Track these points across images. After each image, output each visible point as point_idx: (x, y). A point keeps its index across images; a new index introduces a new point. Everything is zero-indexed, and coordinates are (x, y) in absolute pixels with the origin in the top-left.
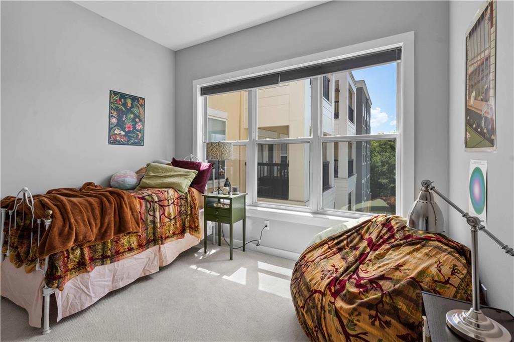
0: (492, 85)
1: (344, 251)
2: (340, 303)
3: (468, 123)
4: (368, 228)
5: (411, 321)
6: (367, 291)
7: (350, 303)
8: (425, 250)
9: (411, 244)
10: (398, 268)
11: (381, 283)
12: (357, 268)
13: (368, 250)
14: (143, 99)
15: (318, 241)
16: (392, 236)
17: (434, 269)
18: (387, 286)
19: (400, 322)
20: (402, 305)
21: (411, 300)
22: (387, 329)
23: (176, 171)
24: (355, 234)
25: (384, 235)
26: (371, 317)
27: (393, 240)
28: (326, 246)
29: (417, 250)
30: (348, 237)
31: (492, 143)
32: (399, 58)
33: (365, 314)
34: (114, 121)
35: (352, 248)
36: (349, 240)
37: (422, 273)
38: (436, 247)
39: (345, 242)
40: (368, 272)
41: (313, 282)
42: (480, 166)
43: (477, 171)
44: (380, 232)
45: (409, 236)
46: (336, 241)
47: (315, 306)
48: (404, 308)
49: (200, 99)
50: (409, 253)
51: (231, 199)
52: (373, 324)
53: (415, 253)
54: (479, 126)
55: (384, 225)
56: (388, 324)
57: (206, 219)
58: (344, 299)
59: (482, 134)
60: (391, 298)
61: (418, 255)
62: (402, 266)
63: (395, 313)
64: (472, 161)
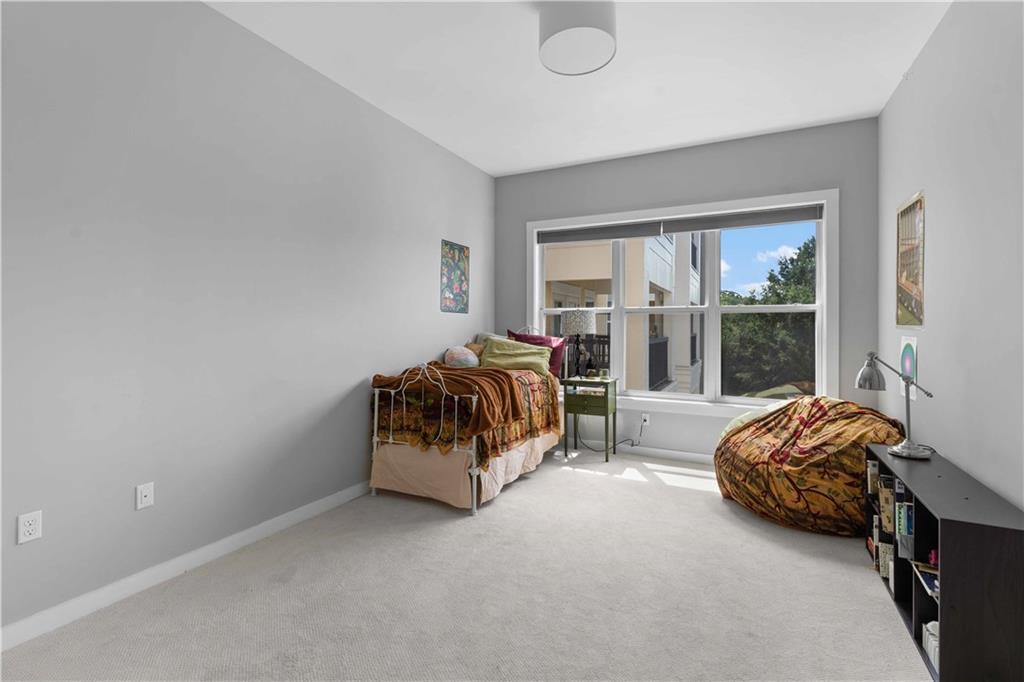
0: (921, 271)
1: (774, 432)
2: (786, 468)
3: (900, 301)
4: (795, 410)
5: (856, 471)
6: (812, 455)
7: (797, 465)
8: (860, 421)
9: (847, 418)
10: (838, 436)
11: (824, 448)
12: (795, 442)
13: (802, 427)
14: (467, 248)
15: (741, 425)
16: (825, 414)
17: (871, 434)
18: (830, 450)
19: (846, 472)
20: (846, 461)
21: (854, 457)
22: (836, 480)
23: (525, 348)
24: (782, 416)
25: (815, 413)
26: (820, 473)
27: (826, 417)
28: (753, 429)
29: (854, 421)
30: (775, 418)
31: (921, 322)
32: (821, 217)
33: (814, 472)
34: (445, 280)
35: (781, 428)
36: (777, 421)
37: (862, 437)
38: (871, 418)
39: (773, 423)
40: (807, 443)
41: (752, 457)
42: (911, 343)
43: (908, 346)
44: (810, 412)
45: (843, 412)
46: (762, 423)
47: (760, 475)
48: (849, 463)
49: (537, 247)
50: (845, 425)
51: (606, 385)
52: (822, 478)
53: (852, 424)
54: (910, 305)
55: (813, 405)
56: (836, 476)
57: (566, 412)
58: (791, 463)
59: (912, 312)
60: (836, 457)
61: (856, 425)
62: (841, 434)
63: (842, 467)
64: (903, 337)
